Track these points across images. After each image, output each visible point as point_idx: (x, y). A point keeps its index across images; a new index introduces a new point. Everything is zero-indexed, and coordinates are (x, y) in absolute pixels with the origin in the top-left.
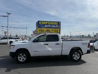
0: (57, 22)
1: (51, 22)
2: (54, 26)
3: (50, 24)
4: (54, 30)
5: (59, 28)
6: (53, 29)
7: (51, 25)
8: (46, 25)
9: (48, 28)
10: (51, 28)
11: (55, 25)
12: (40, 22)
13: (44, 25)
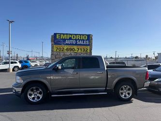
0: (87, 35)
1: (76, 35)
2: (81, 42)
3: (75, 38)
4: (81, 49)
5: (90, 45)
6: (80, 47)
7: (76, 40)
8: (68, 40)
9: (71, 44)
10: (76, 44)
11: (84, 40)
12: (57, 35)
13: (65, 40)
